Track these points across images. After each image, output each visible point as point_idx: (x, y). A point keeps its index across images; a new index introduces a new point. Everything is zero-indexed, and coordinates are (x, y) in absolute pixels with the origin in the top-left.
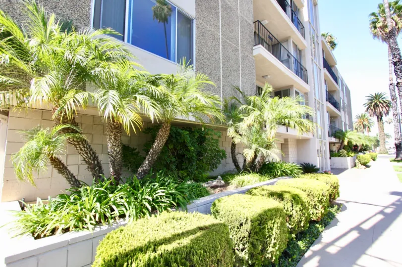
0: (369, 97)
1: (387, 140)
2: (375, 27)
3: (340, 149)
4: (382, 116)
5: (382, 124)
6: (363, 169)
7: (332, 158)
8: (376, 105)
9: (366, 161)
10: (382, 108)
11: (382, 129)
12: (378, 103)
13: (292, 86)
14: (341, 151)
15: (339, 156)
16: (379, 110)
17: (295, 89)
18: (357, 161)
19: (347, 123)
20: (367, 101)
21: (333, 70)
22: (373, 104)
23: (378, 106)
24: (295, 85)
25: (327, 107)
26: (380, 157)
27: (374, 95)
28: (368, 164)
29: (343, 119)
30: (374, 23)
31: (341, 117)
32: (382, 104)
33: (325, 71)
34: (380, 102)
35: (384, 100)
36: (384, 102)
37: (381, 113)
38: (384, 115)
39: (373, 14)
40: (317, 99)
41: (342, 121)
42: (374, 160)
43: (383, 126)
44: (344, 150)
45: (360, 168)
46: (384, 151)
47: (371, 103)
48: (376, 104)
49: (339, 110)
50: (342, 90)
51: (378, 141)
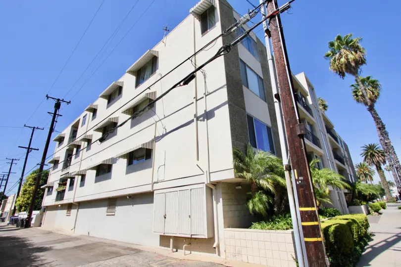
0: (363, 147)
1: (391, 188)
2: (357, 95)
3: (353, 199)
4: (380, 165)
5: (382, 172)
6: (377, 215)
7: (349, 207)
8: (372, 156)
9: (377, 208)
10: (378, 157)
11: (383, 176)
12: (374, 153)
13: (312, 152)
14: (354, 200)
15: (354, 205)
16: (376, 159)
17: (315, 154)
18: (370, 209)
19: (352, 174)
20: (363, 151)
21: (332, 132)
22: (369, 154)
23: (374, 155)
24: (314, 152)
25: (336, 164)
26: (389, 206)
27: (368, 146)
28: (380, 211)
29: (348, 172)
30: (355, 92)
31: (346, 170)
32: (378, 154)
33: (328, 135)
34: (375, 152)
35: (378, 150)
36: (379, 152)
37: (378, 162)
38: (382, 164)
39: (353, 86)
40: (328, 158)
41: (348, 174)
42: (384, 208)
43: (384, 175)
44: (357, 200)
45: (374, 215)
46: (392, 199)
47: (367, 153)
48: (371, 154)
49: (344, 165)
50: (342, 147)
51: (383, 190)
